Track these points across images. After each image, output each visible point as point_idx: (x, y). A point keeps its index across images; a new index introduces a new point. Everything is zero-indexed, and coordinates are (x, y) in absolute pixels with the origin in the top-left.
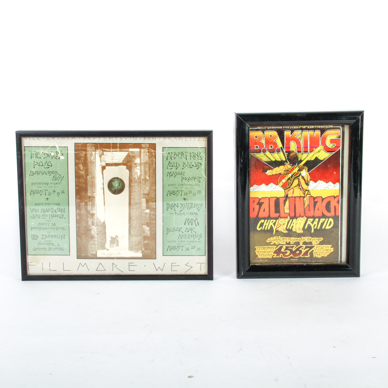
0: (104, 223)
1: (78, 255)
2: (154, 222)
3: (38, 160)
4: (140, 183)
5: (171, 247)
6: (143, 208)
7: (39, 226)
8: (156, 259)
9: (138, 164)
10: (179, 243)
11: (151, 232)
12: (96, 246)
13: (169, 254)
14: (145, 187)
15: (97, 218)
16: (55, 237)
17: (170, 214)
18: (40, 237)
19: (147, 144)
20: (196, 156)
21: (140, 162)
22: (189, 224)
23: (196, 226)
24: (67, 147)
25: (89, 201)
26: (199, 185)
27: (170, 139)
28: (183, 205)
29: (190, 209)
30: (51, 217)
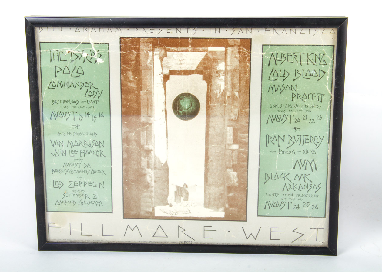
0: (166, 163)
1: (125, 212)
2: (246, 163)
3: (62, 65)
4: (225, 103)
5: (272, 203)
6: (228, 142)
7: (65, 168)
8: (246, 221)
9: (223, 72)
10: (284, 197)
11: (239, 180)
12: (153, 200)
13: (268, 214)
14: (231, 110)
15: (155, 156)
16: (90, 185)
17: (271, 152)
18: (67, 184)
19: (237, 40)
20: (317, 59)
21: (226, 69)
22: (300, 168)
23: (312, 171)
24: (109, 44)
25: (143, 131)
26: (319, 107)
27: (274, 32)
28: (292, 138)
29: (303, 144)
30: (82, 154)
